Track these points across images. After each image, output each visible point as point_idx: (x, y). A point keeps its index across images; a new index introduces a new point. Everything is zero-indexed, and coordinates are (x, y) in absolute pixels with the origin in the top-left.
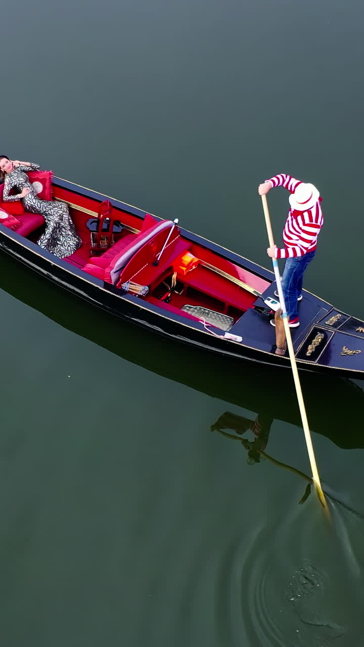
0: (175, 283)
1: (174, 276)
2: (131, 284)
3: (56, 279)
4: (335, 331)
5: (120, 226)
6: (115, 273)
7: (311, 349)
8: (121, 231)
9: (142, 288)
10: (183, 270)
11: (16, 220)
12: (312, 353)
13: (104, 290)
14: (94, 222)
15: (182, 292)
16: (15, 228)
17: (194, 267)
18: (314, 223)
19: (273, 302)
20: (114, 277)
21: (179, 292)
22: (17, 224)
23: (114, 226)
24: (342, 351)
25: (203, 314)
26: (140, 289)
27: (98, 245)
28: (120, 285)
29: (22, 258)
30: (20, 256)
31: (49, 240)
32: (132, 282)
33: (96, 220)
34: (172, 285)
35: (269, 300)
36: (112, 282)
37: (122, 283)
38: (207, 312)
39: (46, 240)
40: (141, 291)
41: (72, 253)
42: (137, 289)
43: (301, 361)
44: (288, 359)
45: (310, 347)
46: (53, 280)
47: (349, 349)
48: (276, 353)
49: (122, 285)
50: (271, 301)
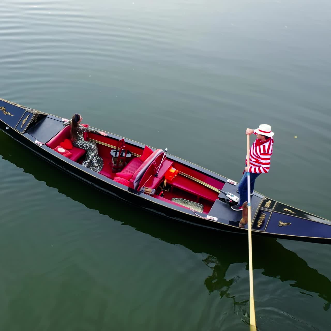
0: (166, 185)
1: (165, 181)
2: (145, 188)
3: (97, 186)
4: (273, 212)
5: (130, 154)
6: (135, 182)
7: (259, 223)
8: (130, 156)
9: (152, 190)
10: (170, 178)
11: (70, 153)
12: (261, 225)
13: (130, 193)
14: (114, 151)
15: (168, 190)
16: (69, 157)
17: (176, 176)
18: (266, 153)
19: (231, 196)
20: (135, 185)
21: (167, 190)
22: (70, 155)
23: (127, 154)
24: (279, 224)
25: (184, 203)
26: (151, 191)
27: (118, 165)
28: (139, 189)
29: (75, 175)
30: (73, 174)
31: (89, 163)
32: (146, 187)
33: (115, 150)
34: (164, 186)
35: (229, 194)
36: (134, 188)
37: (140, 188)
38: (186, 201)
39: (88, 163)
40: (152, 192)
41: (101, 170)
42: (150, 191)
43: (255, 231)
44: (247, 229)
45: (259, 222)
46: (95, 187)
47: (283, 223)
48: (239, 226)
49: (140, 189)
50: (230, 195)
